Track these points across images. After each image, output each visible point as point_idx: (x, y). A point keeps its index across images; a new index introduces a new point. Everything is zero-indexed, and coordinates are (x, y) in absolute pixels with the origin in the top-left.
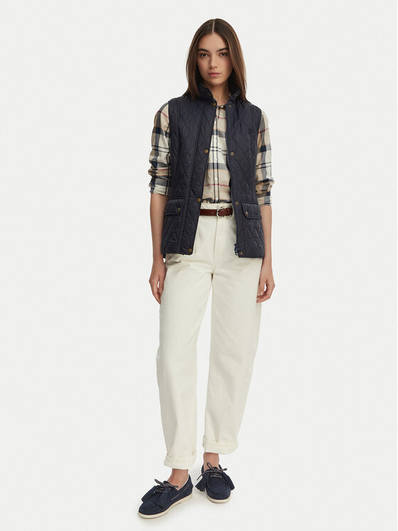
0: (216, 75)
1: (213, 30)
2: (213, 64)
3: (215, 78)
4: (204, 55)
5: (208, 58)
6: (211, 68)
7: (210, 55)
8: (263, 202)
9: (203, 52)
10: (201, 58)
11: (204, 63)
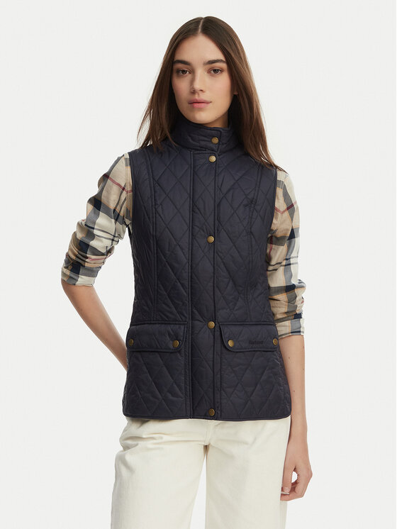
0: (203, 105)
1: (200, 30)
2: (197, 86)
3: (201, 109)
4: (184, 72)
5: (188, 77)
6: (193, 92)
7: (192, 72)
8: (288, 330)
9: (180, 66)
10: (179, 76)
11: (182, 85)
